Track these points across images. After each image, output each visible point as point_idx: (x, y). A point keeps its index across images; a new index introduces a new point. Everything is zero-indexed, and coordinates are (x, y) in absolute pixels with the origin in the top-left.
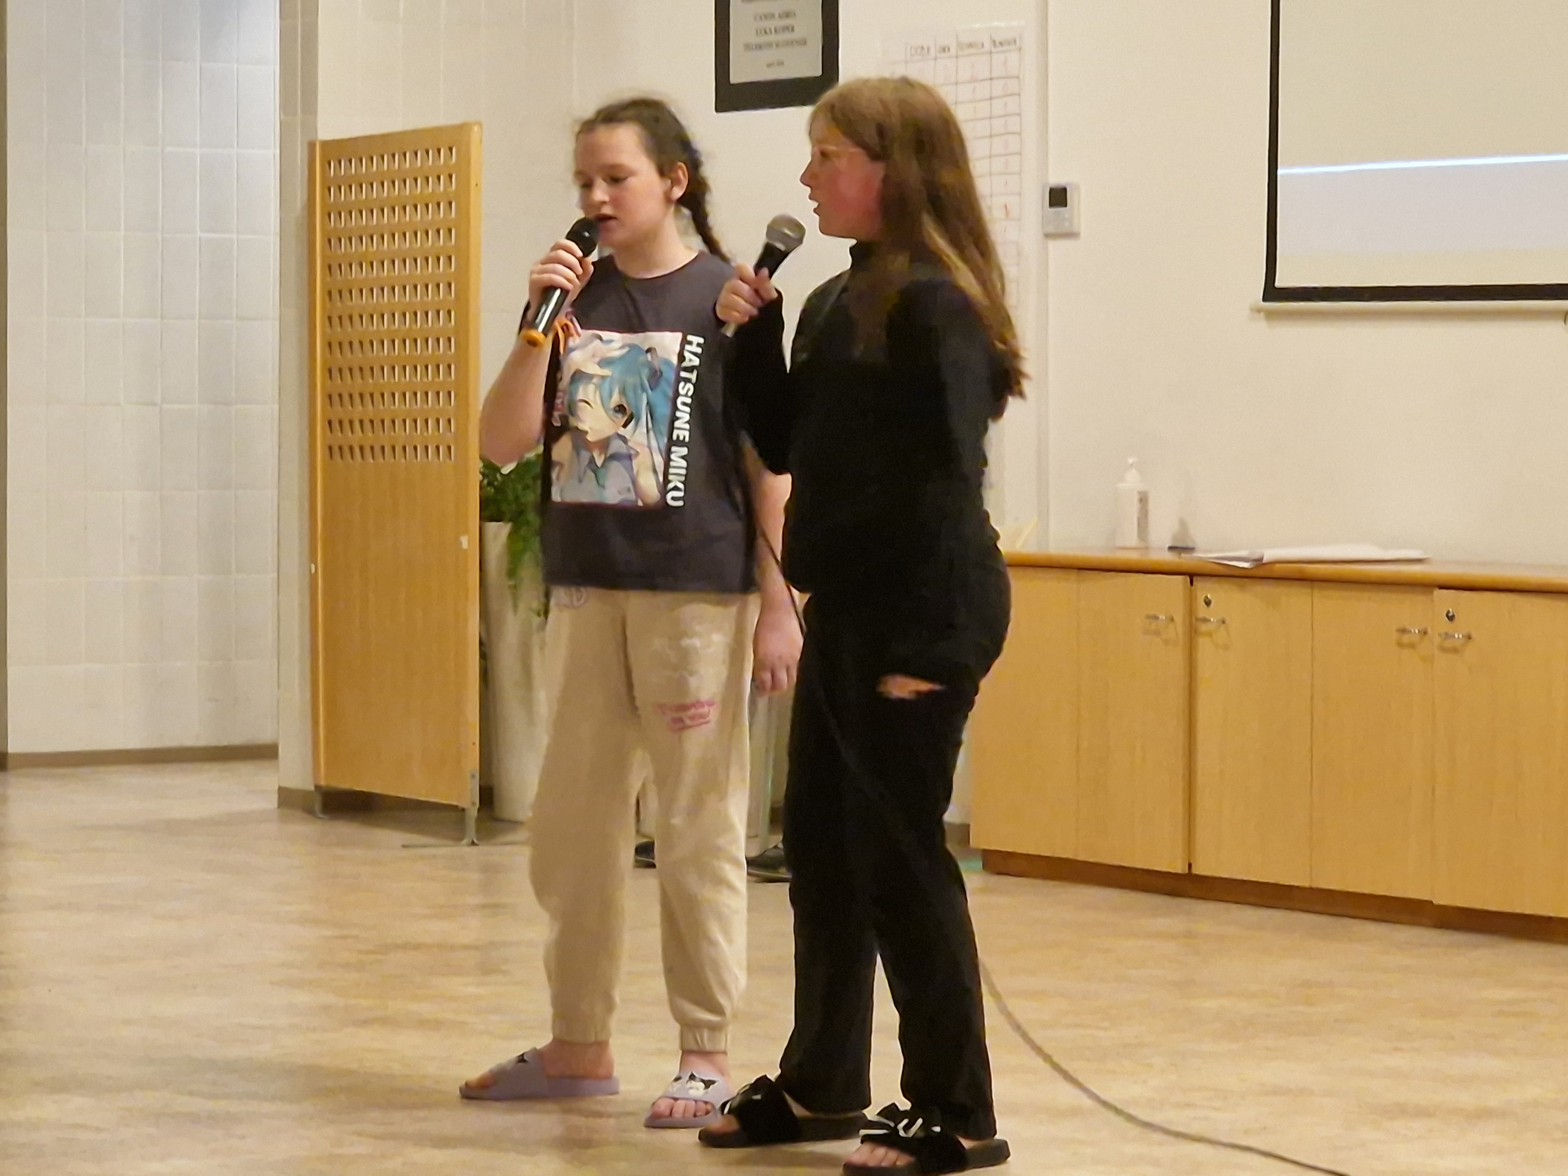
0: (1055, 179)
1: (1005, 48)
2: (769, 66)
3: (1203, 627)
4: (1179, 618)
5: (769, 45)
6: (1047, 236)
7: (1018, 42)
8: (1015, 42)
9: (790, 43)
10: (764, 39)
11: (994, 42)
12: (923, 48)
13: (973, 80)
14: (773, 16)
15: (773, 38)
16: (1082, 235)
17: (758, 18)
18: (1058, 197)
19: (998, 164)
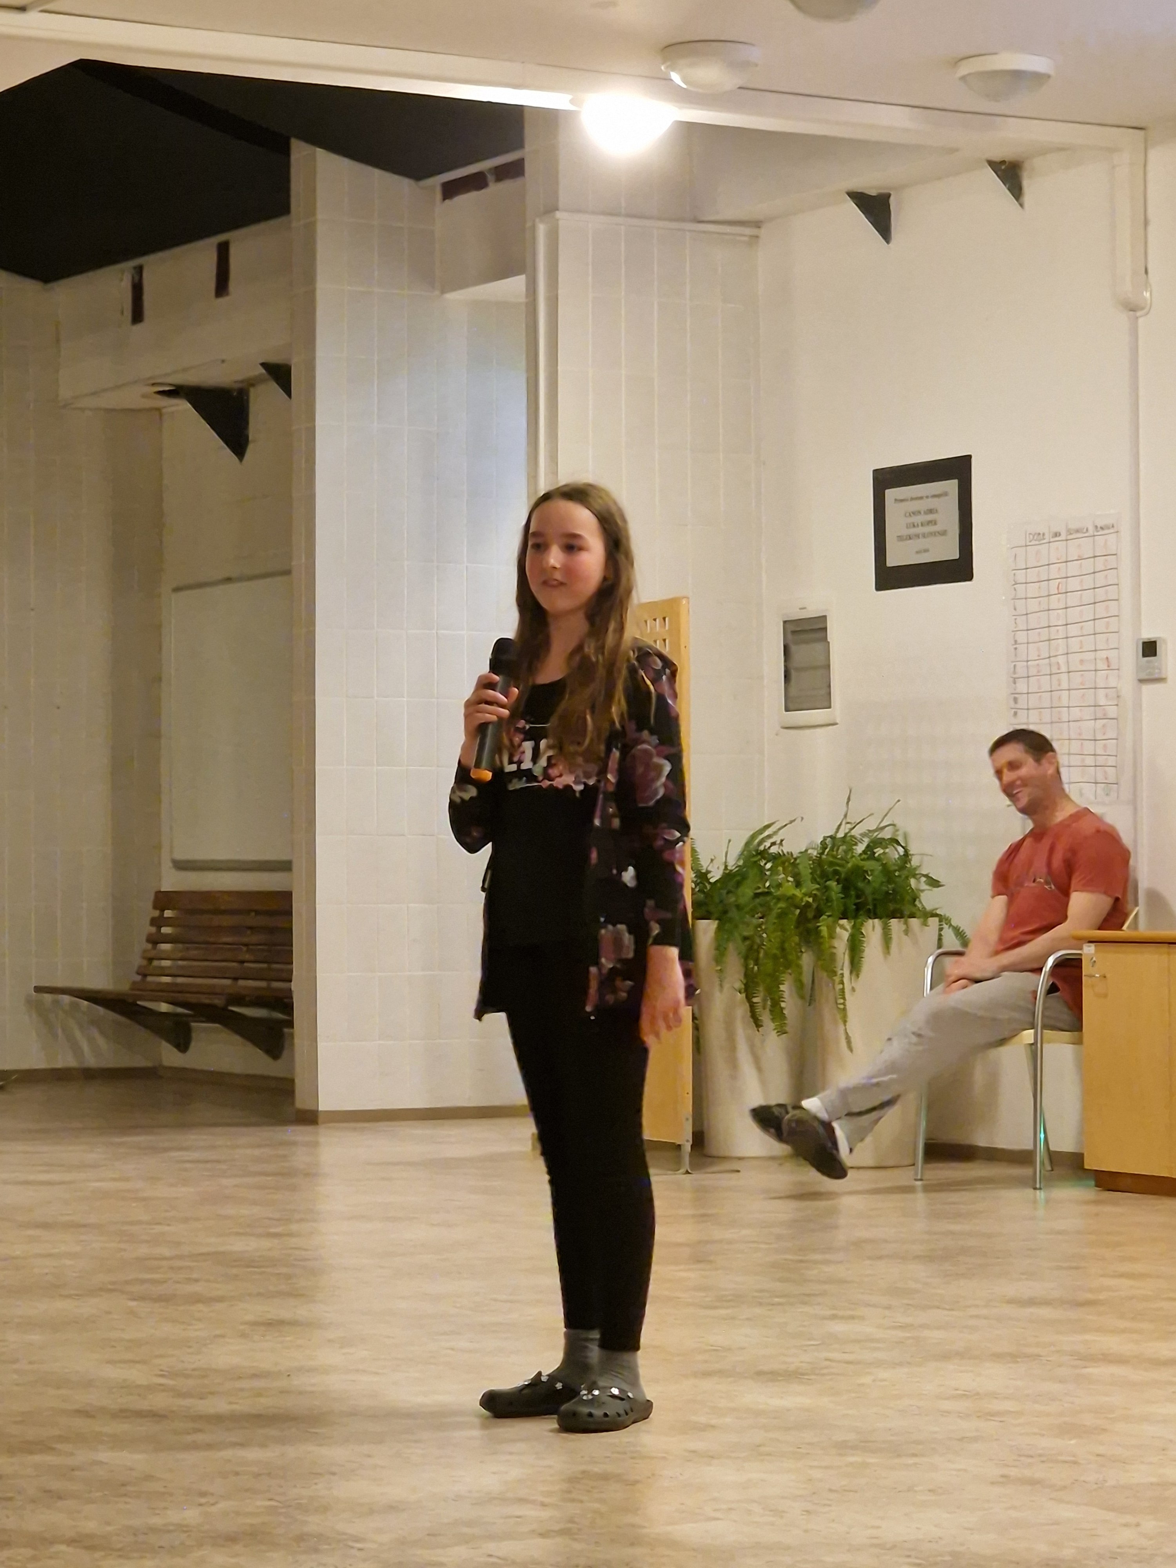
0: (1148, 635)
1: (1106, 531)
2: (917, 552)
5: (918, 536)
6: (1141, 681)
7: (1115, 525)
8: (1112, 526)
9: (933, 534)
10: (913, 531)
11: (1096, 527)
12: (1039, 533)
13: (1081, 558)
14: (919, 512)
15: (920, 530)
16: (1169, 680)
17: (908, 514)
18: (1150, 648)
19: (1100, 626)
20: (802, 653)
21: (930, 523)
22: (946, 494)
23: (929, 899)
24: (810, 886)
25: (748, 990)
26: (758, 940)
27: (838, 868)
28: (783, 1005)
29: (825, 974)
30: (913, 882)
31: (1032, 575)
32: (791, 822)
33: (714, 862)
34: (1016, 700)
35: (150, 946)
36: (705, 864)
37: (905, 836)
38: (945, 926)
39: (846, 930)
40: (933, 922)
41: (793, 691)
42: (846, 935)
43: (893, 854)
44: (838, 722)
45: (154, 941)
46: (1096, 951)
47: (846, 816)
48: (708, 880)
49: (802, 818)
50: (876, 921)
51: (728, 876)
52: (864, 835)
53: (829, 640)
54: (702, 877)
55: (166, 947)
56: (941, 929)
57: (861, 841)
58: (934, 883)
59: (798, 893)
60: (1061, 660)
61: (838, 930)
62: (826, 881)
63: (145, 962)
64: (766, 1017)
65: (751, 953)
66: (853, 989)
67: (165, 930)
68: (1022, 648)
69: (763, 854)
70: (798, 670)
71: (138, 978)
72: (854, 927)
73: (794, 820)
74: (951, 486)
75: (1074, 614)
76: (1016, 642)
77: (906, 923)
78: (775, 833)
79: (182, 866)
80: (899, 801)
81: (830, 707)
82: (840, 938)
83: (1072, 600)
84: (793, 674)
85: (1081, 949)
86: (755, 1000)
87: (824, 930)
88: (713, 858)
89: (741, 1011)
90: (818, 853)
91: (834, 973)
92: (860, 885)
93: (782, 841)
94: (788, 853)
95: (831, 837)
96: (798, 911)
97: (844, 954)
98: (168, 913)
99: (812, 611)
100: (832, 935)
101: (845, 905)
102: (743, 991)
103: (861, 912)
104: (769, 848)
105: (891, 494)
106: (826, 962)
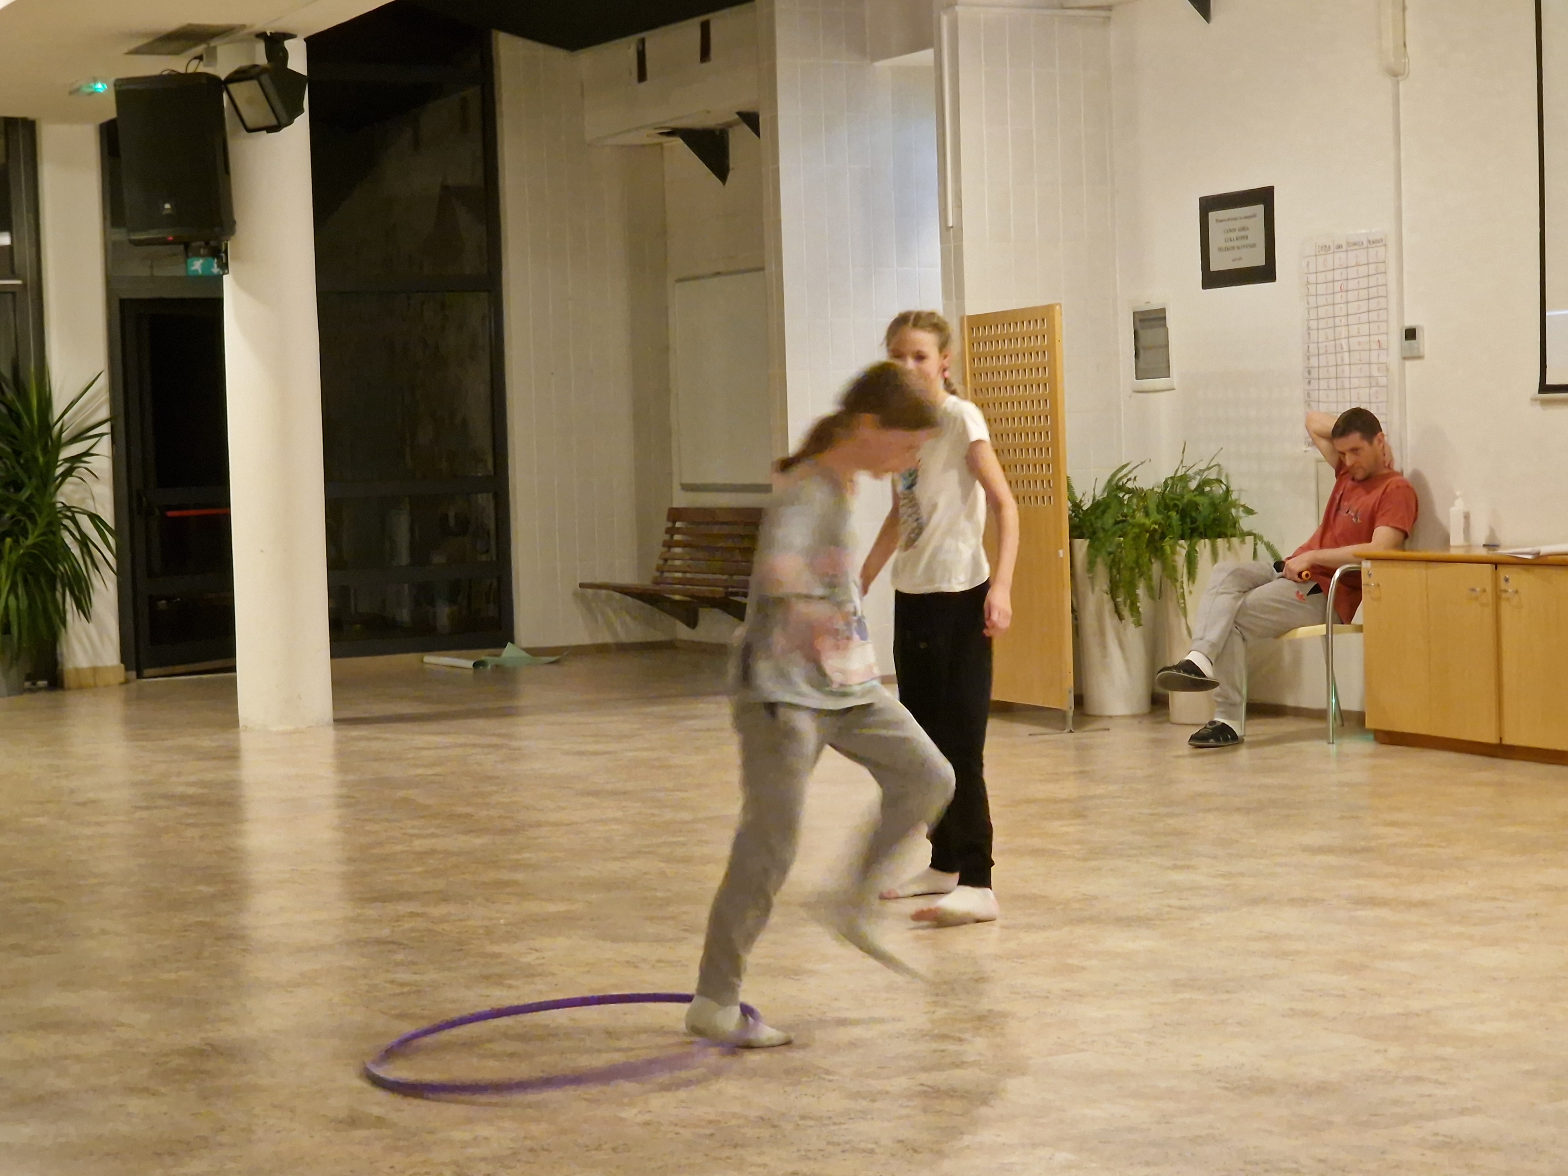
0: (1409, 323)
1: (1376, 244)
2: (1233, 262)
3: (1504, 595)
4: (1489, 589)
5: (1234, 248)
6: (1405, 358)
7: (1384, 240)
8: (1382, 240)
9: (1245, 246)
10: (1230, 245)
11: (1370, 241)
12: (1326, 246)
13: (1358, 265)
14: (1235, 230)
15: (1236, 243)
16: (1426, 356)
17: (1226, 232)
18: (1411, 334)
19: (1373, 316)
20: (1148, 336)
21: (1243, 238)
22: (1254, 216)
23: (1246, 523)
24: (1156, 516)
25: (1113, 592)
26: (1118, 554)
27: (1176, 502)
28: (1138, 604)
29: (1169, 581)
30: (1233, 511)
31: (1321, 277)
32: (1142, 463)
33: (1086, 495)
34: (1309, 372)
35: (665, 549)
36: (1079, 496)
37: (1227, 476)
38: (1259, 543)
39: (1185, 548)
40: (1249, 540)
41: (1141, 364)
42: (1184, 552)
43: (1219, 490)
44: (1176, 387)
45: (669, 545)
46: (1372, 566)
47: (1182, 462)
48: (1081, 508)
49: (1150, 460)
50: (1207, 540)
51: (1096, 505)
52: (1196, 473)
53: (1168, 325)
54: (1076, 506)
55: (678, 550)
56: (1255, 545)
57: (1194, 478)
58: (1249, 512)
59: (1147, 522)
60: (1344, 342)
61: (1178, 548)
62: (1168, 512)
63: (661, 562)
64: (1126, 612)
65: (1114, 564)
66: (1191, 592)
67: (677, 537)
68: (1314, 334)
69: (1121, 488)
70: (1145, 348)
71: (658, 574)
72: (1189, 546)
73: (1144, 462)
74: (1259, 209)
75: (1353, 307)
76: (1309, 328)
77: (1229, 542)
78: (1130, 472)
79: (688, 488)
80: (1222, 448)
81: (1169, 377)
82: (1180, 554)
83: (1352, 296)
84: (1141, 352)
85: (1360, 563)
86: (1118, 600)
87: (1168, 549)
88: (1084, 492)
89: (1108, 606)
90: (1162, 490)
91: (1177, 580)
92: (1193, 514)
93: (1135, 478)
94: (1140, 488)
95: (1171, 478)
96: (1148, 535)
97: (1183, 566)
98: (678, 524)
99: (1155, 305)
100: (1174, 552)
101: (1183, 530)
102: (1109, 593)
103: (1195, 534)
104: (1126, 483)
105: (1213, 216)
106: (1170, 571)
